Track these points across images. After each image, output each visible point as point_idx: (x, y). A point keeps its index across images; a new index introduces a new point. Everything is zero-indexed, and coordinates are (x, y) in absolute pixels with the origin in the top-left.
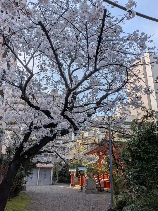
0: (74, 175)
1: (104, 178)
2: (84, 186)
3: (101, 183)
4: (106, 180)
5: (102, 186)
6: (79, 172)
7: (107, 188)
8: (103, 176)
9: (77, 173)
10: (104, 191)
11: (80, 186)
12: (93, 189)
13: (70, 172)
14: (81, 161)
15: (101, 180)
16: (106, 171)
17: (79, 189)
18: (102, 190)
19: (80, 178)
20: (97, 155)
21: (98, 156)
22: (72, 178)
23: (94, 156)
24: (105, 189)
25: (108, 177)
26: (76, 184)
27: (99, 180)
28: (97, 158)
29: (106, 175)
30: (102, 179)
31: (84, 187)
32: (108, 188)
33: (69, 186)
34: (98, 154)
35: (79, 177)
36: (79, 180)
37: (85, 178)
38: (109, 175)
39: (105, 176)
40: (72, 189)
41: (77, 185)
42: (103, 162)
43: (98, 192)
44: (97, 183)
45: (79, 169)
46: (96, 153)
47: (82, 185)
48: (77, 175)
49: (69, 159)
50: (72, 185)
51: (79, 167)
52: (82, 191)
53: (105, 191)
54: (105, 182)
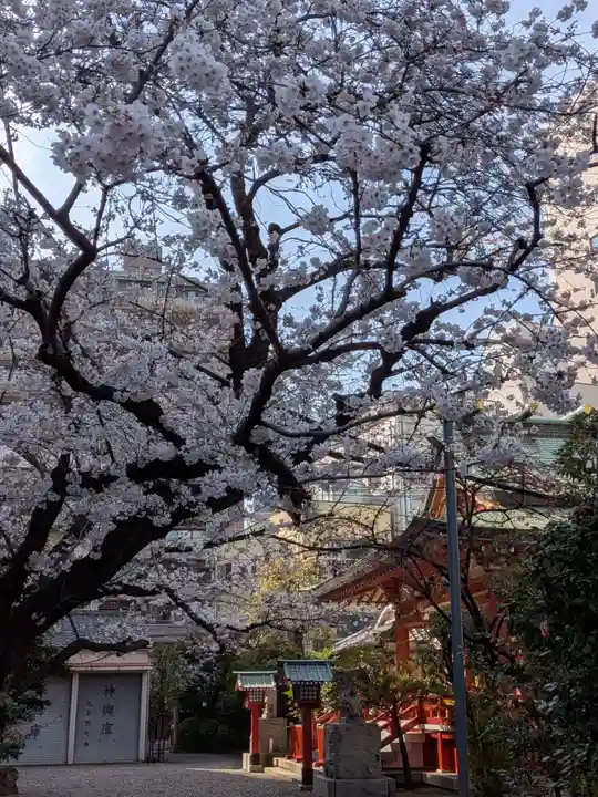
0: (266, 711)
1: (422, 720)
2: (318, 765)
3: (408, 748)
4: (436, 732)
5: (416, 760)
6: (290, 693)
7: (439, 772)
8: (421, 709)
9: (282, 699)
10: (423, 784)
11: (300, 765)
12: (367, 776)
13: (244, 694)
14: (297, 635)
15: (408, 728)
16: (433, 684)
17: (295, 781)
18: (414, 779)
19: (296, 721)
20: (387, 604)
21: (390, 606)
22: (256, 721)
23: (372, 609)
24: (429, 774)
25: (443, 714)
26: (279, 752)
27: (397, 731)
28: (386, 615)
29: (434, 701)
30: (414, 723)
31: (321, 769)
32: (445, 769)
33: (241, 767)
34: (392, 593)
35: (291, 719)
36: (291, 732)
37: (325, 719)
38: (448, 702)
39: (428, 707)
40: (260, 780)
41: (282, 761)
42: (416, 635)
43: (394, 787)
44: (388, 748)
45: (293, 675)
46: (380, 591)
47: (307, 761)
48: (282, 709)
49: (241, 626)
50: (255, 760)
51: (289, 664)
52: (311, 789)
53: (433, 786)
54: (429, 741)
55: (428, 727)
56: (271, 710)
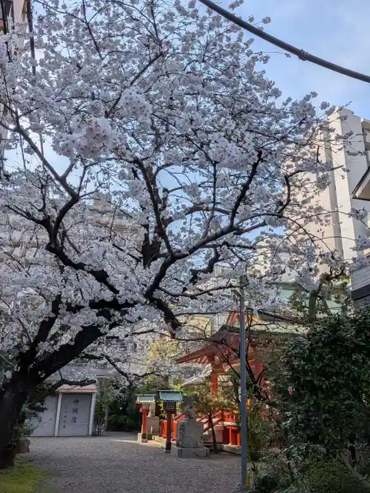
0: (150, 413)
1: (223, 420)
2: (173, 440)
3: (216, 432)
4: (229, 426)
5: (219, 438)
6: (161, 405)
7: (230, 445)
8: (222, 414)
9: (158, 408)
10: (222, 450)
11: (165, 440)
12: (196, 447)
13: (141, 405)
14: (166, 378)
15: (217, 423)
16: (229, 403)
17: (162, 448)
18: (218, 448)
19: (164, 418)
20: (208, 363)
21: (210, 365)
22: (145, 418)
23: (200, 366)
24: (225, 446)
25: (232, 417)
26: (155, 433)
27: (211, 424)
28: (208, 369)
29: (228, 411)
30: (219, 421)
31: (175, 442)
32: (233, 443)
33: (136, 439)
34: (211, 359)
35: (161, 417)
36: (161, 424)
37: (178, 419)
38: (235, 412)
39: (226, 414)
40: (145, 446)
41: (157, 438)
42: (221, 378)
43: (209, 452)
44: (206, 433)
45: (165, 397)
46: (205, 357)
47: (169, 438)
48: (158, 412)
49: (140, 375)
50: (144, 437)
51: (162, 392)
52: (170, 452)
53: (226, 451)
54: (225, 430)
55: (226, 423)
56: (152, 413)
